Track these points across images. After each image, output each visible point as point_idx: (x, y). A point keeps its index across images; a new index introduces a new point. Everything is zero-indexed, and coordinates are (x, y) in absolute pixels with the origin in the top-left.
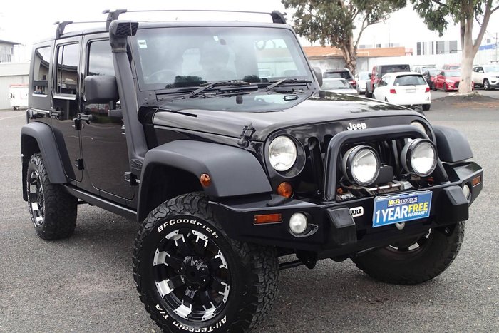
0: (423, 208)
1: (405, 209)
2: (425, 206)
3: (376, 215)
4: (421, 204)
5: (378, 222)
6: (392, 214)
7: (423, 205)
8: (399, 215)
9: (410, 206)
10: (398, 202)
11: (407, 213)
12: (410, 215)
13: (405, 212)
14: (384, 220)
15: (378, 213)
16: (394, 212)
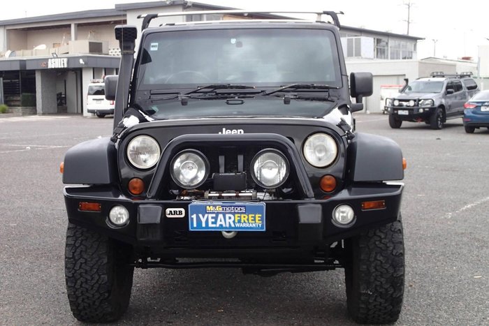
0: (255, 220)
1: (230, 218)
2: (257, 219)
3: (192, 219)
4: (250, 216)
5: (195, 225)
6: (213, 220)
7: (255, 217)
8: (223, 223)
9: (236, 215)
10: (219, 209)
11: (234, 222)
12: (237, 225)
13: (231, 221)
14: (204, 225)
15: (194, 216)
16: (216, 218)
